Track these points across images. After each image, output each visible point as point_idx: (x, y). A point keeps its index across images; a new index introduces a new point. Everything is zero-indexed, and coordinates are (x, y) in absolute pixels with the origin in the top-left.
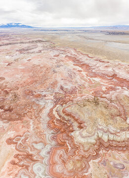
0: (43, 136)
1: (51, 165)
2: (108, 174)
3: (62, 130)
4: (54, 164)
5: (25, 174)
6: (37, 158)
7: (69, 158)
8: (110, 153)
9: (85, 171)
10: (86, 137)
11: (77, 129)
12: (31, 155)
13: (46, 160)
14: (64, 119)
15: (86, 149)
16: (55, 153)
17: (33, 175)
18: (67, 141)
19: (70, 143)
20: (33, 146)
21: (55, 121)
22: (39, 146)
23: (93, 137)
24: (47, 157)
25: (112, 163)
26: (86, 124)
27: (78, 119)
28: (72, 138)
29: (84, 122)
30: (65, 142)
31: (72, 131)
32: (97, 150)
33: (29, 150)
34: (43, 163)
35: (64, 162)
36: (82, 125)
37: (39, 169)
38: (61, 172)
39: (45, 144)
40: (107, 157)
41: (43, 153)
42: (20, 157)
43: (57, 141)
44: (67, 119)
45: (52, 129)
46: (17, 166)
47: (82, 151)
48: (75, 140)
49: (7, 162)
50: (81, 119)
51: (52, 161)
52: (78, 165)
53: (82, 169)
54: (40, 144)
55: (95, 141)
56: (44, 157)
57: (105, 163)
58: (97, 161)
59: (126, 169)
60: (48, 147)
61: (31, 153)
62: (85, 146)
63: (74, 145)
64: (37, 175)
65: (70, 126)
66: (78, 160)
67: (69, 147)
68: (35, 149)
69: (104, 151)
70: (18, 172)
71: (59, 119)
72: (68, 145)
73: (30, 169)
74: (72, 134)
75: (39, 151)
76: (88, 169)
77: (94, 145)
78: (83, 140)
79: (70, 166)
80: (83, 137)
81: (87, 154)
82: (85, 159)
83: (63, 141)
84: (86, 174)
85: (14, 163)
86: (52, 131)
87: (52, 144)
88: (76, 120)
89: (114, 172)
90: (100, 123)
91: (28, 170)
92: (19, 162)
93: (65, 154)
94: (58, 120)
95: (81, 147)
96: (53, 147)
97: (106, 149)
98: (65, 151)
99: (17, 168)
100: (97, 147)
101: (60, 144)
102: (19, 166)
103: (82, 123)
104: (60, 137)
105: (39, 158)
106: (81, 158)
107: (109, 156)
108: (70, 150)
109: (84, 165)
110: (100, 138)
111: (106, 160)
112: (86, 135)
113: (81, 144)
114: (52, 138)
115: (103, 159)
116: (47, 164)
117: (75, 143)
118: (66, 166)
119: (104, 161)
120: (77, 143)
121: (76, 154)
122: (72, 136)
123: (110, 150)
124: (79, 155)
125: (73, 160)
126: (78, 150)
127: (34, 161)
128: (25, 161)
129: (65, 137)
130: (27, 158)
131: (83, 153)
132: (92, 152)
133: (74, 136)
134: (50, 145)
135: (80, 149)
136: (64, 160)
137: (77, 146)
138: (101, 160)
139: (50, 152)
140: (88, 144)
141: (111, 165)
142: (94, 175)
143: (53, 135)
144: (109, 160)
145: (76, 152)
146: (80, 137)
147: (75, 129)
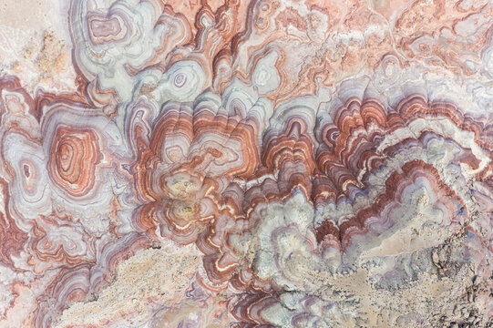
0: (307, 87)
1: (194, 119)
3: (326, 159)
5: (168, 35)
6: (222, 69)
7: (208, 180)
9: (166, 229)
10: (276, 247)
11: (320, 219)
12: (234, 51)
13: (211, 102)
14: (376, 167)
15: (234, 239)
17: (165, 63)
18: (274, 176)
19: (267, 186)
21: (373, 127)
22: (265, 75)
23: (275, 272)
24: (224, 106)
26: (332, 253)
27: (362, 225)
28: (284, 193)
29: (343, 250)
30: (271, 171)
31: (314, 197)
33: (253, 40)
34: (205, 92)
35: (194, 163)
36: (331, 239)
37: (180, 81)
38: (163, 152)
39: (273, 97)
40: (214, 307)
41: (238, 92)
42: (228, 13)
43: (280, 140)
44: (372, 179)
45: (338, 119)
46: (197, 7)
47: (229, 226)
50: (356, 238)
51: (204, 125)
52: (180, 210)
53: (169, 222)
54: (276, 79)
55: (264, 275)
56: (225, 94)
57: (194, 295)
58: (201, 270)
60: (259, 109)
61: (243, 48)
62: (246, 236)
63: (256, 201)
64: (165, 76)
65: (340, 191)
66: (198, 209)
67: (250, 184)
68: (256, 60)
69: (234, 300)
70: (179, 14)
71: (381, 147)
72: (262, 179)
73: (187, 51)
74: (300, 198)
75: (244, 77)
76: (171, 238)
77: (252, 270)
78: (265, 232)
79: (179, 183)
80: (274, 236)
81: (218, 240)
82: (205, 234)
83: (277, 161)
86: (327, 119)
87: (274, 122)
88: (359, 219)
89: (165, 318)
91: (185, 45)
92: (211, 13)
93: (226, 168)
94: (374, 140)
95: (247, 225)
96: (258, 127)
97: (239, 309)
98: (236, 169)
99: (192, 8)
100: (247, 280)
101: (268, 150)
102: (197, 14)
103: (340, 239)
104: (294, 152)
105: (221, 79)
106: (205, 220)
107: (219, 314)
108: (238, 185)
109: (182, 228)
110: (278, 296)
111: (204, 301)
112: (283, 247)
113: (255, 226)
114: (295, 120)
115: (210, 292)
116: (198, 107)
117: (259, 204)
118: (182, 170)
119: (202, 294)
120: (261, 211)
121: (222, 205)
122: (292, 195)
123: (237, 321)
124: (217, 214)
125: (199, 196)
126: (237, 214)
127: (214, 62)
128: (211, 34)
129: (291, 170)
130: (224, 37)
131: (223, 230)
132: (224, 260)
133: (287, 203)
134: (269, 116)
135: (238, 219)
136: (202, 166)
137: (251, 212)
138: (205, 287)
139: (241, 115)
140: (252, 250)
141: (189, 313)
142: (156, 257)
143: (306, 126)
144: (203, 310)
145: (230, 207)
146: (277, 225)
147: (320, 209)
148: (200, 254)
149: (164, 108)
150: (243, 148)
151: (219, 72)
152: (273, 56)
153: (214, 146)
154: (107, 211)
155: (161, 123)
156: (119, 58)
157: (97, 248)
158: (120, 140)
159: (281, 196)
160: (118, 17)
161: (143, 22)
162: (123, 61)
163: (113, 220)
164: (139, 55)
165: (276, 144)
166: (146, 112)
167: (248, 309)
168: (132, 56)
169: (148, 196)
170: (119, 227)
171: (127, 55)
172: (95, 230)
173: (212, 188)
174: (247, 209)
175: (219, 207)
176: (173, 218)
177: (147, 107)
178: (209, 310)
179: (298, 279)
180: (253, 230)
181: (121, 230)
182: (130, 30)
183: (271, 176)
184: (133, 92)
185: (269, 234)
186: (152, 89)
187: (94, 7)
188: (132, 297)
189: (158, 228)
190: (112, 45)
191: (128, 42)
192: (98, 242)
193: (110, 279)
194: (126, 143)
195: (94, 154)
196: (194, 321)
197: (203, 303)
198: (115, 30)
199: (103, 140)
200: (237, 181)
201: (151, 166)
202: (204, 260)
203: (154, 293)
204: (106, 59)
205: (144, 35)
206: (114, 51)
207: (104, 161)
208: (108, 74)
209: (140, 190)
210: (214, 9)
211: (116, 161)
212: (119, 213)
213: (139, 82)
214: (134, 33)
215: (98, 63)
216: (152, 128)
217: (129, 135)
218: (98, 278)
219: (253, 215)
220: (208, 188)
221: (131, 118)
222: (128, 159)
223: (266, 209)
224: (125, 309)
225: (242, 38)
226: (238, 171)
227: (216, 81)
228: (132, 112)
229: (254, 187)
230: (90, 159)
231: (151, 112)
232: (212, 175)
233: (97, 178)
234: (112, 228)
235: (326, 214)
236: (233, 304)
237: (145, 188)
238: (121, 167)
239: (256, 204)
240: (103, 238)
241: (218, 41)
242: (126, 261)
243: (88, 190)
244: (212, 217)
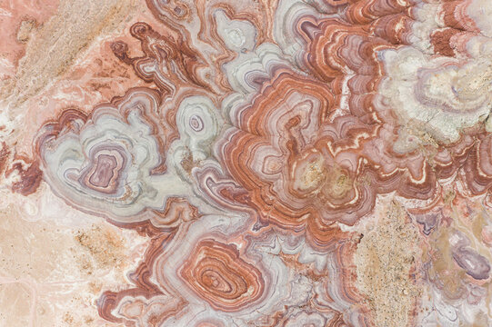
1: (244, 129)
2: (419, 264)
3: (359, 12)
4: (258, 134)
5: (143, 113)
6: (208, 76)
7: (319, 144)
8: (475, 204)
9: (347, 217)
10: (436, 104)
11: (425, 44)
12: (193, 55)
13: (235, 103)
15: (399, 147)
16: (278, 96)
17: (169, 132)
18: (350, 74)
19: (357, 86)
20: (213, 21)
22: (235, 34)
24: (246, 93)
25: (454, 240)
26: (475, 45)
28: (375, 71)
29: (476, 31)
30: (340, 74)
31: (396, 42)
32: (438, 168)
33: (193, 29)
34: (219, 107)
35: (293, 150)
36: (457, 40)
37: (197, 124)
38: (264, 176)
39: (262, 37)
40: (457, 214)
41: (239, 71)
42: (152, 41)
43: (312, 51)
46: (130, 70)
47: (381, 147)
48: (383, 91)
49: (99, 39)
50: (472, 10)
51: (257, 121)
52: (337, 189)
53: (342, 208)
54: (245, 26)
55: (455, 136)
56: (232, 82)
57: (430, 225)
58: (409, 204)
59: (486, 285)
60: (268, 57)
61: (195, 44)
62: (402, 133)
63: (368, 104)
64: (184, 138)
66: (345, 170)
67: (344, 103)
68: (215, 35)
69: (460, 186)
70: (127, 93)
72: (345, 89)
73: (169, 103)
74: (389, 55)
75: (227, 56)
76: (360, 217)
77: (441, 146)
78: (410, 109)
79: (307, 175)
80: (422, 100)
81: (390, 167)
82: (375, 177)
83: (335, 64)
84: (345, 228)
85: (121, 52)
87: (289, 50)
89: (440, 270)
91: (161, 103)
92: (143, 60)
93: (314, 120)
95: (389, 127)
96: (287, 68)
97: (474, 184)
98: (321, 110)
99: (128, 77)
100: (448, 159)
101: (316, 68)
102: (136, 74)
103: (462, 29)
104: (333, 41)
105: (216, 83)
106: (360, 170)
107: (466, 210)
108: (339, 117)
109: (357, 198)
110: (485, 133)
111: (444, 218)
112: (440, 94)
113: (396, 118)
114: (299, 25)
115: (436, 208)
116: (233, 120)
117: (373, 102)
118: (294, 166)
119: (435, 218)
120: (383, 104)
121: (353, 144)
122: (382, 62)
123: (484, 195)
124: (360, 153)
125: (330, 162)
126: (370, 133)
127: (194, 82)
128: (165, 69)
129: (352, 52)
130: (175, 58)
131: (382, 155)
132: (415, 171)
133: (388, 71)
134: (279, 52)
135: (378, 133)
136: (299, 143)
137: (377, 115)
138: (428, 210)
139: (264, 79)
140: (421, 133)
141: (447, 243)
142: (370, 245)
143: (311, 16)
144: (452, 225)
145: (360, 136)
146: (411, 90)
147: (413, 39)
148: (391, 195)
149: (216, 154)
150: (302, 91)
151: (207, 81)
152: (221, 17)
153: (286, 119)
154: (292, 272)
155: (231, 167)
156: (141, 176)
157: (326, 303)
158: (225, 218)
159: (376, 75)
160: (100, 153)
161: (117, 132)
162: (146, 173)
163: (305, 271)
164: (148, 154)
165: (314, 58)
166: (211, 175)
167: (481, 174)
168: (146, 160)
169: (300, 220)
170: (315, 269)
171: (141, 166)
172: (305, 295)
173: (329, 144)
174: (371, 119)
175: (354, 147)
176: (340, 202)
177: (207, 171)
178: (456, 219)
179: (484, 97)
180: (399, 123)
181: (320, 268)
182: (118, 148)
183: (347, 78)
184: (183, 179)
185: (416, 104)
186: (190, 158)
187: (76, 172)
188: (400, 292)
189: (341, 225)
190: (124, 174)
191: (129, 158)
192: (320, 299)
193: (367, 306)
194: (230, 214)
195: (227, 252)
196: (460, 242)
197: (445, 222)
198: (111, 162)
199: (216, 235)
200: (333, 117)
201: (271, 197)
202: (401, 195)
203: (407, 268)
204: (135, 189)
205: (131, 137)
206: (131, 175)
207: (240, 246)
208: (151, 195)
209: (290, 224)
210: (141, 54)
211: (245, 233)
212: (300, 261)
213: (176, 167)
214: (124, 145)
215: (135, 201)
216: (230, 177)
217: (225, 207)
218: (359, 319)
219: (382, 115)
220: (328, 148)
221: (209, 195)
222: (250, 220)
223: (384, 97)
224: (410, 307)
225: (184, 39)
226: (324, 110)
227: (215, 88)
228: (204, 190)
229: (350, 101)
230: (231, 260)
231: (214, 171)
232: (315, 138)
233: (254, 263)
234: (313, 276)
235: (423, 35)
236: (464, 188)
237: (291, 217)
238: (255, 232)
239: (372, 105)
240: (317, 291)
241: (176, 66)
242: (359, 278)
243: (261, 279)
244: (360, 160)
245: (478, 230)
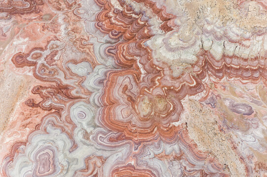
0: (89, 49)
1: (105, 105)
2: (221, 123)
3: (128, 35)
4: (113, 103)
5: (54, 125)
6: (77, 92)
7: (141, 92)
8: (224, 83)
9: (174, 117)
10: (178, 49)
11: (160, 32)
12: (66, 88)
13: (95, 97)
14: (131, 9)
15: (175, 74)
16: (113, 83)
17: (70, 127)
18: (138, 59)
19: (143, 61)
20: (68, 69)
21: (111, 14)
22: (81, 69)
23: (191, 50)
24: (98, 90)
25: (227, 103)
26: (177, 21)
27: (161, 10)
28: (147, 52)
29: (175, 17)
30: (135, 61)
31: (149, 37)
32: (198, 75)
33: (61, 76)
34: (89, 102)
35: (132, 100)
36: (170, 23)
37: (82, 115)
38: (125, 120)
39: (93, 65)
40: (219, 91)
41: (91, 83)
42: (44, 91)
43: (118, 58)
44: (137, 10)
45: (106, 32)
46: (39, 109)
47: (168, 78)
48: (155, 57)
49: (18, 103)
50: (168, 11)
51: (109, 98)
52: (161, 106)
53: (169, 114)
54: (84, 64)
55: (195, 58)
56: (90, 89)
57: (213, 103)
58: (197, 97)
59: (255, 116)
60: (100, 71)
61: (65, 82)
62: (173, 68)
63: (152, 65)
64: (79, 126)
65: (144, 25)
66: (159, 96)
67: (143, 71)
68: (72, 74)
69: (213, 79)
70: (42, 120)
71: (121, 9)
72: (140, 65)
73: (64, 114)
74: (149, 42)
75: (82, 80)
76: (179, 115)
77: (193, 66)
78: (169, 56)
79: (144, 108)
80: (171, 50)
81: (177, 85)
82: (174, 93)
83: (130, 58)
84: (177, 124)
85: (32, 104)
86: (106, 37)
87: (108, 64)
88: (158, 12)
89: (231, 120)
90: (208, 19)
91: (61, 116)
92: (44, 101)
93: (134, 84)
94: (117, 12)
95: (166, 69)
96: (110, 71)
97: (217, 74)
98: (134, 78)
99: (39, 113)
100: (199, 69)
101: (123, 64)
102: (43, 109)
103: (169, 19)
104: (124, 50)
105: (82, 93)
106: (166, 93)
107: (223, 88)
108: (144, 77)
109: (172, 106)
110: (206, 52)
111: (216, 96)
112: (176, 44)
113: (167, 64)
114: (107, 52)
115: (210, 94)
116: (98, 104)
117: (154, 63)
118: (136, 107)
119: (212, 98)
120: (158, 61)
121: (156, 84)
122: (147, 47)
123: (225, 78)
124: (161, 86)
125: (151, 97)
126: (161, 76)
127: (72, 99)
128: (56, 100)
129: (134, 50)
130: (58, 93)
131: (171, 81)
132: (189, 81)
133: (152, 48)
134: (104, 67)
135: (164, 74)
136: (133, 96)
137: (159, 67)
138: (207, 96)
139: (103, 80)
140: (180, 64)
141: (226, 106)
142: (193, 125)
143: (110, 46)
144: (222, 97)
145: (157, 79)
146: (165, 49)
147: (154, 32)
148: (187, 97)
149: (98, 124)
150: (122, 75)
151: (78, 95)
152: (71, 66)
153: (121, 89)
154: (166, 162)
155: (108, 126)
156: (65, 156)
157: (192, 169)
158: (118, 153)
159: (149, 52)
160: (39, 155)
161: (43, 140)
162: (68, 153)
163: (172, 158)
164: (64, 142)
165: (120, 60)
166: (101, 135)
167: (217, 68)
168: (65, 146)
169: (154, 132)
170: (176, 153)
171: (63, 150)
172: (180, 171)
173: (146, 89)
174: (157, 70)
175: (158, 85)
176: (166, 112)
177: (98, 134)
178: (221, 94)
179: (194, 37)
180: (169, 65)
181: (178, 152)
182: (48, 147)
183: (138, 61)
184: (88, 145)
185: (170, 53)
186: (86, 132)
187: (30, 172)
188: (221, 140)
189: (174, 123)
190: (56, 159)
191: (55, 149)
192: (188, 169)
193: (211, 157)
194: (120, 150)
195: (128, 169)
196: (230, 103)
197: (218, 97)
198: (46, 156)
199: (118, 164)
200: (141, 79)
201: (134, 128)
202: (191, 95)
203: (216, 127)
204: (65, 163)
205: (52, 139)
206: (60, 157)
207: (133, 163)
208: (75, 162)
209: (150, 138)
210: (41, 100)
211: (132, 155)
212: (167, 154)
213: (81, 141)
214: (50, 145)
215: (68, 170)
216: (110, 131)
217: (115, 147)
218: (212, 166)
219: (160, 66)
220: (146, 92)
221: (104, 145)
222: (131, 147)
223: (157, 59)
224: (231, 146)
225: (59, 83)
226: (136, 78)
227: (83, 96)
228: (101, 144)
229: (145, 69)
230: (132, 172)
231: (101, 132)
232: (139, 91)
233: (144, 167)
234: (178, 158)
235: (157, 29)
236: (215, 79)
237: (149, 133)
238: (136, 151)
239: (154, 65)
240: (185, 165)
241: (60, 96)
242: (198, 145)
243: (153, 174)
244: (163, 89)
245: (234, 93)
